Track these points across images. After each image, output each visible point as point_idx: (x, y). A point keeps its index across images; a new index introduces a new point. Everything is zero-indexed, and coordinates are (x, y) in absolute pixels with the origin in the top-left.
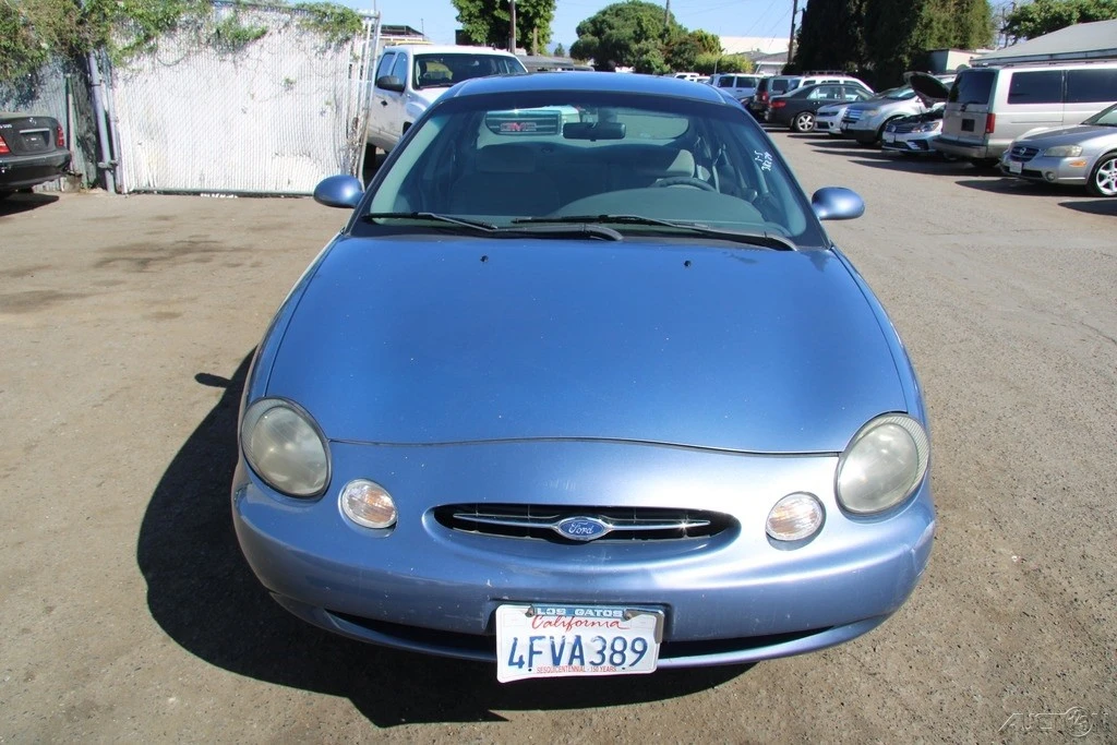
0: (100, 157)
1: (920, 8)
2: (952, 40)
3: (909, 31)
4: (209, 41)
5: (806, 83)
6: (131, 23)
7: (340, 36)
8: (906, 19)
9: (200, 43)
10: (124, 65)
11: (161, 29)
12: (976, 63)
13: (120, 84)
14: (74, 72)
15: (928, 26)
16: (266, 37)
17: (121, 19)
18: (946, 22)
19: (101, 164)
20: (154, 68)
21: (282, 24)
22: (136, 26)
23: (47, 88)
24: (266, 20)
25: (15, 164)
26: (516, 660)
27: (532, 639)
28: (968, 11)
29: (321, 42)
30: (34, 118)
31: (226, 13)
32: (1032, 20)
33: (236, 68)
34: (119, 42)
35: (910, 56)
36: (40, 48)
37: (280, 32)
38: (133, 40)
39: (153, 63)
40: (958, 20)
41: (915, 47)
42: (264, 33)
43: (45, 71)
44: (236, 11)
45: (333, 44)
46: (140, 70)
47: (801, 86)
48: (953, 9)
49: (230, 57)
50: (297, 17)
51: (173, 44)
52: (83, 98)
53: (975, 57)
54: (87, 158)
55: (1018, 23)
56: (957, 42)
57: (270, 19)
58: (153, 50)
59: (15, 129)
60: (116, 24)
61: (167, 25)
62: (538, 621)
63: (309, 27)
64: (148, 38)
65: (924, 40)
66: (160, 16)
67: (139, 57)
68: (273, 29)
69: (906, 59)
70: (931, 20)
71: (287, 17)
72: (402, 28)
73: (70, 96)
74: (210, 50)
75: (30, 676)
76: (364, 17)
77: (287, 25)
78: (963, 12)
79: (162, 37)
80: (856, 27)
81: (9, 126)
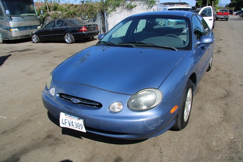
0: (105, 32)
4: (125, 8)
6: (112, 6)
7: (151, 6)
9: (124, 9)
10: (110, 14)
11: (117, 6)
13: (109, 17)
14: (102, 16)
16: (136, 7)
17: (110, 5)
19: (105, 33)
20: (115, 14)
21: (139, 4)
22: (113, 6)
23: (97, 19)
24: (136, 3)
25: (88, 33)
26: (63, 123)
27: (65, 120)
29: (147, 7)
30: (93, 24)
31: (129, 2)
33: (130, 13)
34: (109, 9)
36: (96, 12)
37: (139, 5)
38: (112, 9)
39: (115, 13)
42: (136, 6)
43: (97, 16)
44: (131, 2)
45: (150, 7)
46: (113, 15)
49: (129, 11)
50: (142, 2)
51: (119, 9)
52: (103, 20)
54: (103, 32)
57: (137, 3)
58: (115, 10)
59: (89, 27)
60: (109, 6)
61: (118, 5)
62: (67, 117)
63: (145, 4)
64: (114, 8)
66: (117, 4)
67: (113, 12)
68: (138, 5)
71: (140, 2)
72: (183, 3)
73: (101, 20)
74: (126, 10)
75: (27, 114)
76: (156, 1)
77: (140, 4)
79: (117, 8)
81: (88, 26)
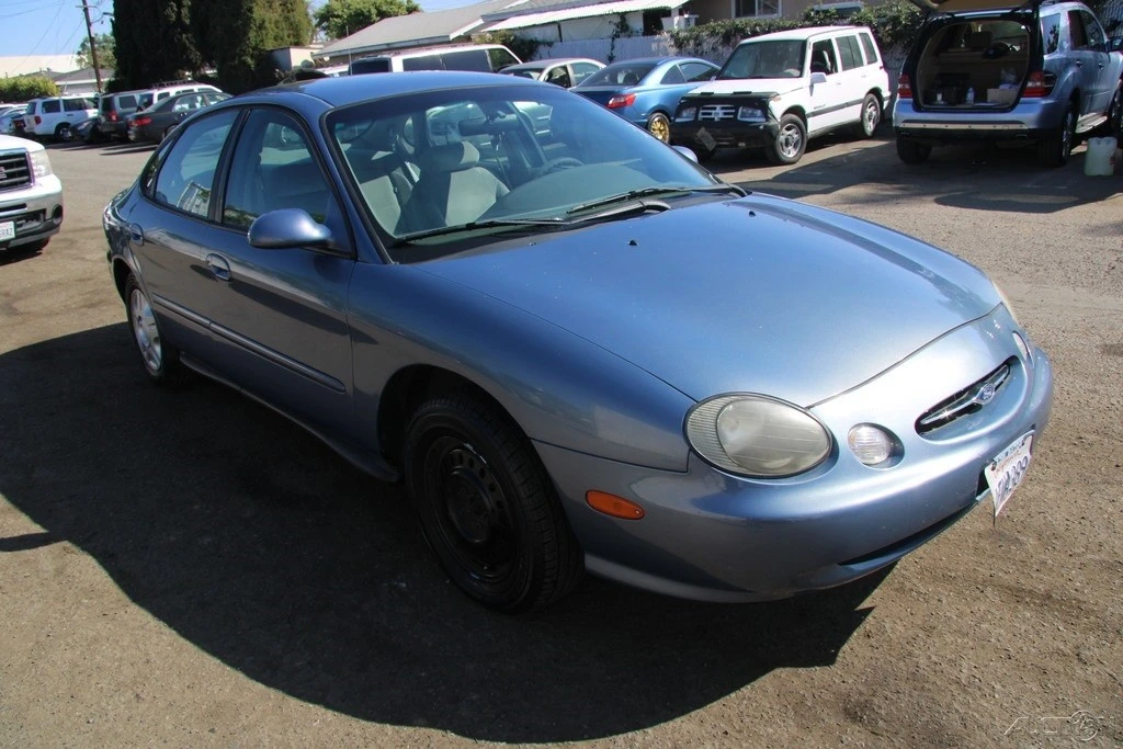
1: (250, 10)
2: (286, 38)
3: (246, 33)
5: (160, 97)
8: (240, 22)
12: (317, 58)
15: (261, 27)
18: (277, 22)
28: (293, 11)
32: (338, 16)
35: (252, 57)
40: (287, 19)
41: (255, 48)
47: (155, 100)
48: (280, 10)
53: (315, 52)
55: (328, 20)
56: (292, 39)
65: (262, 41)
69: (250, 61)
70: (264, 21)
78: (289, 12)
80: (181, 34)
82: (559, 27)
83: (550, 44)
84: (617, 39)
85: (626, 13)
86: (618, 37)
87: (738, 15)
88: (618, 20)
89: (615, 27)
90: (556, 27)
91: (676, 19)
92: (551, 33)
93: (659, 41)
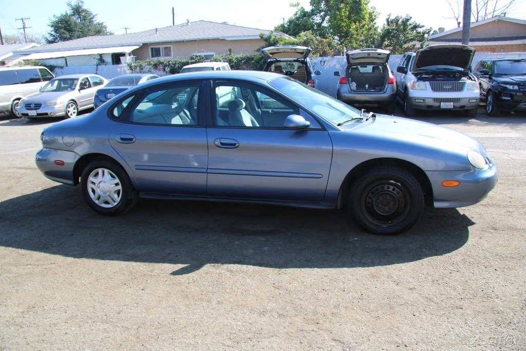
82: (66, 59)
83: (62, 67)
84: (99, 66)
85: (102, 54)
86: (100, 65)
87: (153, 56)
88: (99, 57)
89: (97, 60)
90: (64, 59)
91: (128, 57)
92: (61, 63)
93: (121, 67)
